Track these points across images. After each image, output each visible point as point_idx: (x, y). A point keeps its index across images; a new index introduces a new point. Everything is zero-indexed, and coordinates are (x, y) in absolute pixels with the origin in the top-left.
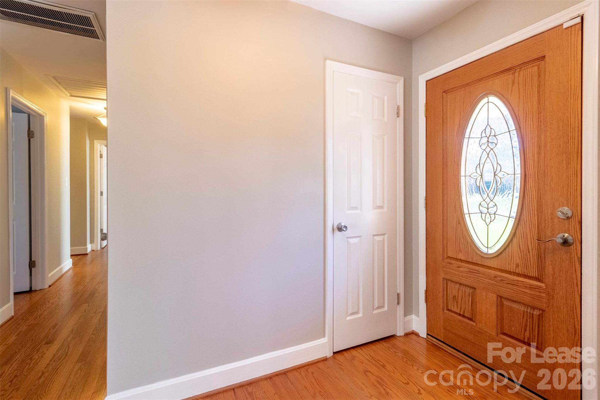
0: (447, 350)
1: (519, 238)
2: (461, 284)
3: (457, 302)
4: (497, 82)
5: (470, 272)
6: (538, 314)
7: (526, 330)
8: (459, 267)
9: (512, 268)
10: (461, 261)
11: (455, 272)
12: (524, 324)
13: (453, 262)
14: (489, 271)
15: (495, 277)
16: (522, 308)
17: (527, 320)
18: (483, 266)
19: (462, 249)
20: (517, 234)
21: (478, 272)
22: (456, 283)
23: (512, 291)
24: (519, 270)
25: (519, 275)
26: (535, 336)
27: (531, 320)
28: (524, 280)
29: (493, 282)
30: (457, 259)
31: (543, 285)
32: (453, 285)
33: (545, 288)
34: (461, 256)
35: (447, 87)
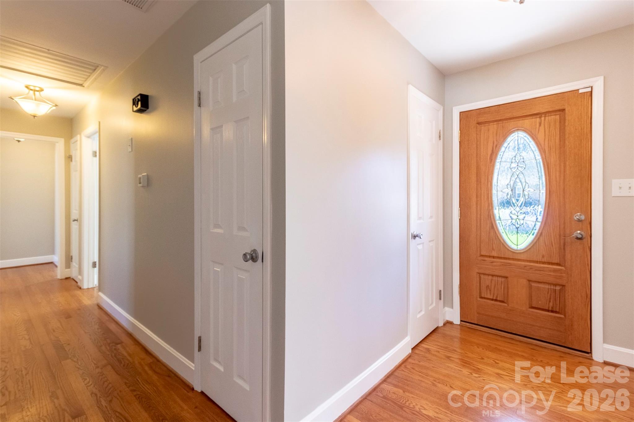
0: (481, 330)
1: (545, 236)
2: (493, 276)
3: (490, 290)
4: (527, 122)
5: (503, 265)
6: (559, 288)
7: (550, 302)
8: (492, 262)
9: (539, 258)
10: (494, 257)
11: (488, 267)
12: (549, 297)
13: (486, 259)
14: (519, 263)
15: (525, 267)
16: (547, 286)
17: (551, 294)
18: (513, 259)
19: (495, 248)
20: (543, 234)
21: (510, 265)
22: (489, 275)
23: (540, 275)
24: (545, 260)
25: (544, 263)
26: (557, 305)
27: (554, 294)
28: (548, 266)
29: (524, 271)
30: (490, 257)
31: (563, 268)
32: (486, 277)
33: (565, 269)
34: (494, 254)
35: (481, 119)
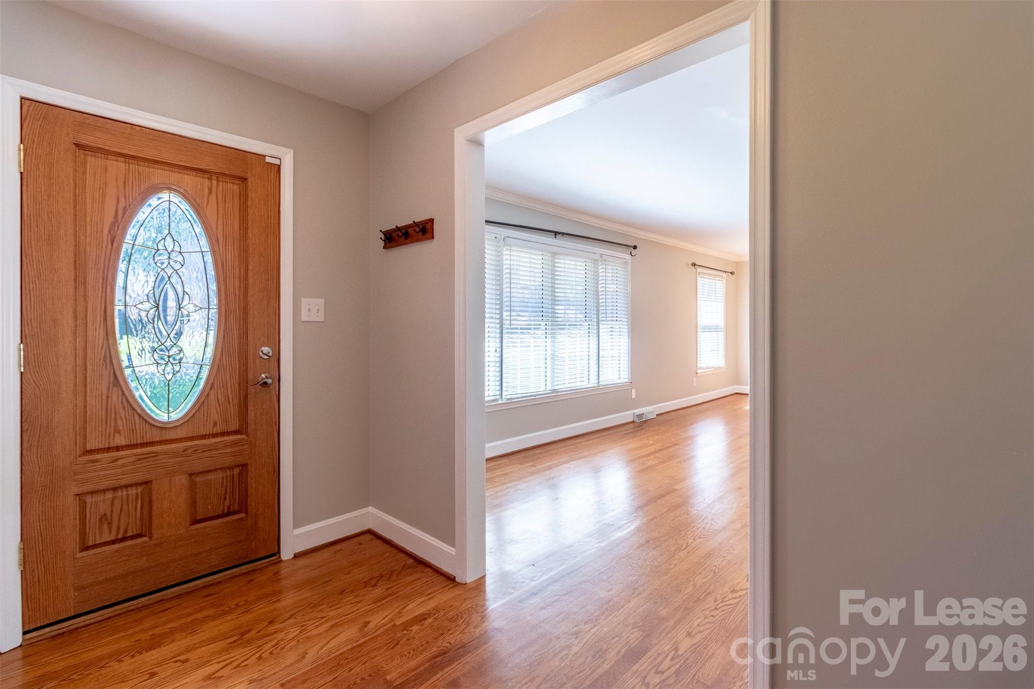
1: (217, 389)
2: (115, 489)
3: (110, 524)
5: (140, 459)
6: (238, 471)
7: (225, 499)
8: (116, 460)
9: (209, 429)
10: (117, 449)
11: (107, 472)
12: (224, 491)
13: (99, 456)
14: (173, 446)
15: (185, 450)
16: (220, 475)
17: (227, 486)
18: (161, 442)
19: (121, 428)
20: (215, 385)
21: (156, 454)
22: (104, 491)
23: (209, 459)
24: (218, 429)
25: (215, 435)
26: (235, 500)
27: (231, 483)
28: (222, 440)
29: (181, 459)
30: (108, 450)
31: (244, 436)
32: (99, 498)
33: (247, 438)
34: (120, 440)
35: (87, 139)
